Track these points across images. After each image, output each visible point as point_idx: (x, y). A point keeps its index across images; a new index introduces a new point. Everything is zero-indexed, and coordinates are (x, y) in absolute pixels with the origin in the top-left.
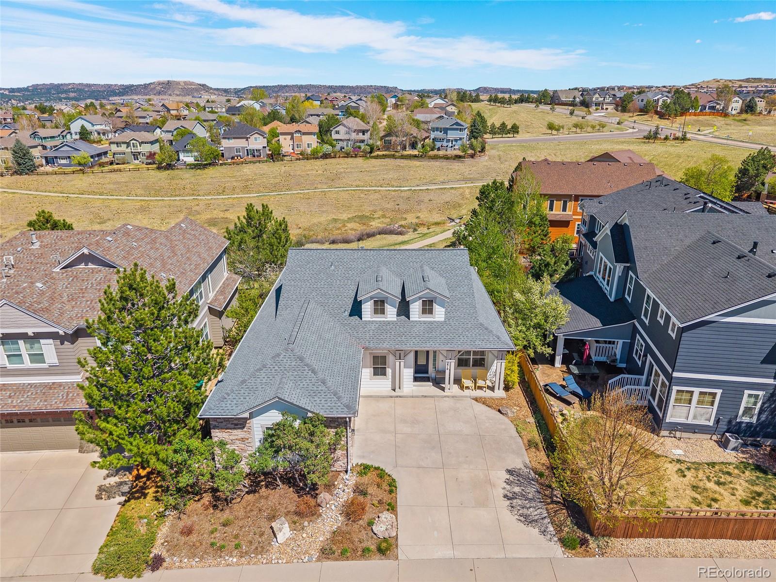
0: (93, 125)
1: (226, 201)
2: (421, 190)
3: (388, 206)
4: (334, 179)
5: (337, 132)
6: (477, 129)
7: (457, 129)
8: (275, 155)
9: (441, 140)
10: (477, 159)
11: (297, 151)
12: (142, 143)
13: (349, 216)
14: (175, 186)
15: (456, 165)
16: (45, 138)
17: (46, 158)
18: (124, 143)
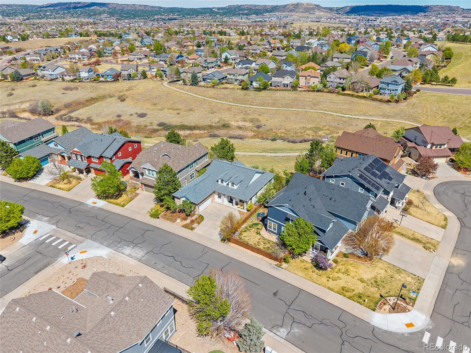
0: (231, 56)
1: (262, 110)
2: (354, 118)
3: (334, 124)
4: (315, 104)
5: (330, 78)
6: (409, 85)
7: (395, 84)
8: (295, 87)
9: (385, 89)
10: (399, 104)
11: (307, 85)
12: (240, 75)
13: (312, 126)
14: (245, 99)
15: (385, 106)
16: (209, 63)
17: (203, 78)
18: (233, 74)
